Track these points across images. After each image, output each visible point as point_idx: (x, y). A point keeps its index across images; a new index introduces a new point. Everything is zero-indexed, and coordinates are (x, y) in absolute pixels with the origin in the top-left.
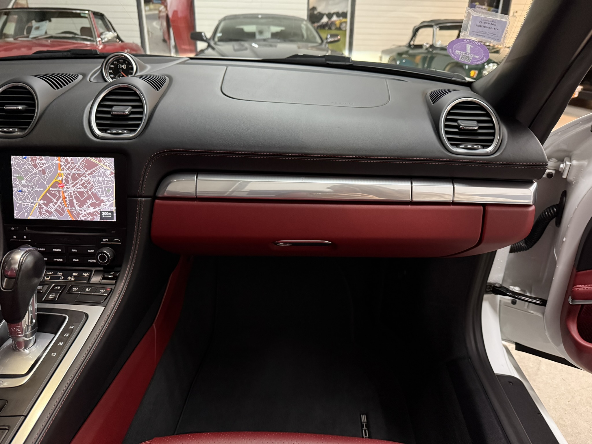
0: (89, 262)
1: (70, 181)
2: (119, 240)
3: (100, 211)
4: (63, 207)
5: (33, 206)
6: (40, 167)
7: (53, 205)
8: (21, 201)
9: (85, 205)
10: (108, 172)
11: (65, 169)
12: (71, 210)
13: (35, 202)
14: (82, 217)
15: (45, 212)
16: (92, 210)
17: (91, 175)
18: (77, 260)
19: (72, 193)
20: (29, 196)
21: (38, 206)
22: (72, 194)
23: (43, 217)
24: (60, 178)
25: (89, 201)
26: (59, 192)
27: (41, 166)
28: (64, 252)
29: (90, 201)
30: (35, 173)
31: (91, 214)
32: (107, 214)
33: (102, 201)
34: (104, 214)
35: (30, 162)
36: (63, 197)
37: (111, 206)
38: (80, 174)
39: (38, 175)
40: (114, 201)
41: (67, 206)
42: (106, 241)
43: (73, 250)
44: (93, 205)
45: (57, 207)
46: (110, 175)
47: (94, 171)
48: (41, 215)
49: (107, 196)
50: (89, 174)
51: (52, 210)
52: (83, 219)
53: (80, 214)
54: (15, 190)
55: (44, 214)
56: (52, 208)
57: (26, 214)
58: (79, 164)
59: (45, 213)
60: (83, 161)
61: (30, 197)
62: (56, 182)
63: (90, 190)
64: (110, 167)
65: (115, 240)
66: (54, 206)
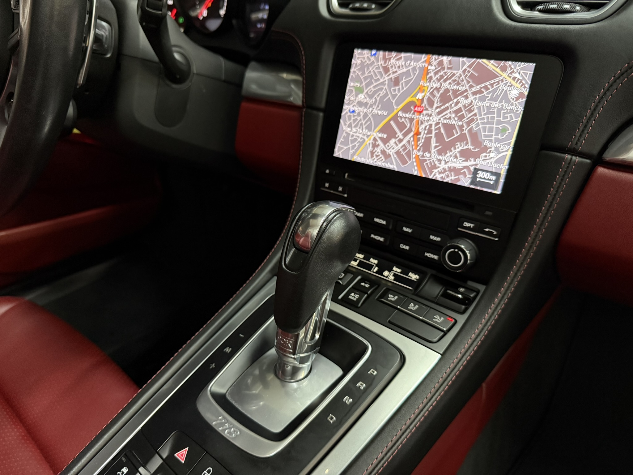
0: (426, 257)
1: (436, 102)
2: (495, 233)
3: (475, 169)
4: (410, 150)
5: (364, 140)
6: (394, 73)
7: (395, 143)
8: (349, 129)
9: (451, 151)
10: (514, 93)
11: (434, 78)
12: (423, 156)
13: (369, 133)
14: (437, 174)
15: (379, 153)
16: (459, 164)
17: (478, 96)
18: (407, 248)
19: (433, 126)
20: (364, 122)
21: (371, 141)
22: (433, 128)
23: (374, 161)
24: (420, 96)
25: (459, 145)
26: (411, 120)
27: (395, 70)
28: (390, 227)
29: (461, 146)
30: (383, 84)
31: (456, 171)
32: (487, 175)
33: (485, 149)
34: (480, 174)
35: (380, 63)
36: (416, 131)
37: (500, 161)
38: (458, 90)
39: (386, 86)
40: (509, 153)
41: (418, 148)
42: (468, 228)
43: (405, 229)
44: (466, 155)
45: (402, 147)
46: (517, 99)
47: (486, 88)
48: (372, 156)
49: (497, 140)
50: (474, 93)
51: (391, 152)
52: (439, 177)
53: (435, 167)
54: (346, 109)
55: (377, 156)
56: (393, 147)
57: (351, 152)
58: (461, 71)
59: (379, 155)
60: (470, 66)
61: (365, 124)
62: (412, 103)
63: (468, 123)
64: (521, 82)
65: (487, 230)
66: (397, 145)
